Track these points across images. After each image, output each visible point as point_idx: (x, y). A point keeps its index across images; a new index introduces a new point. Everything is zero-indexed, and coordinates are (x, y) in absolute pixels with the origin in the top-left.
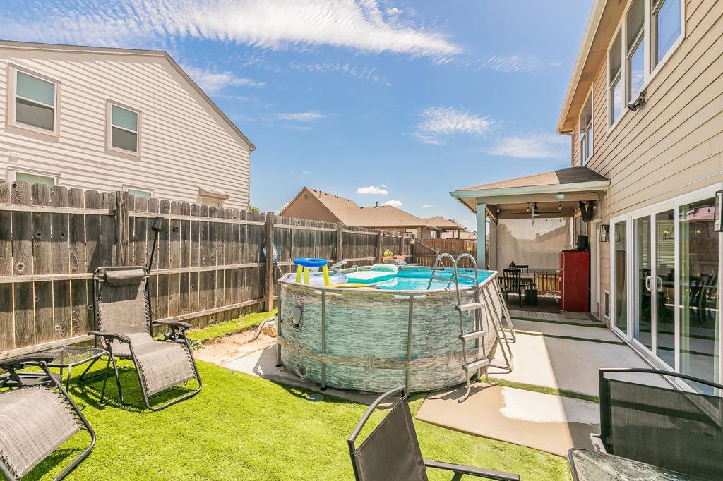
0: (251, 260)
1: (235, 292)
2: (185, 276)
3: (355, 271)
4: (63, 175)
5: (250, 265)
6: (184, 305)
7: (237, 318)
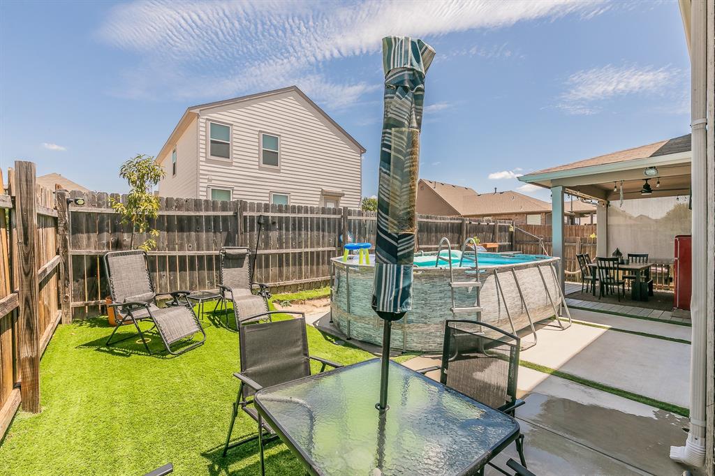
0: (329, 245)
1: (318, 269)
2: (281, 255)
3: (421, 255)
4: (235, 188)
5: (329, 249)
6: (281, 275)
7: (319, 288)
